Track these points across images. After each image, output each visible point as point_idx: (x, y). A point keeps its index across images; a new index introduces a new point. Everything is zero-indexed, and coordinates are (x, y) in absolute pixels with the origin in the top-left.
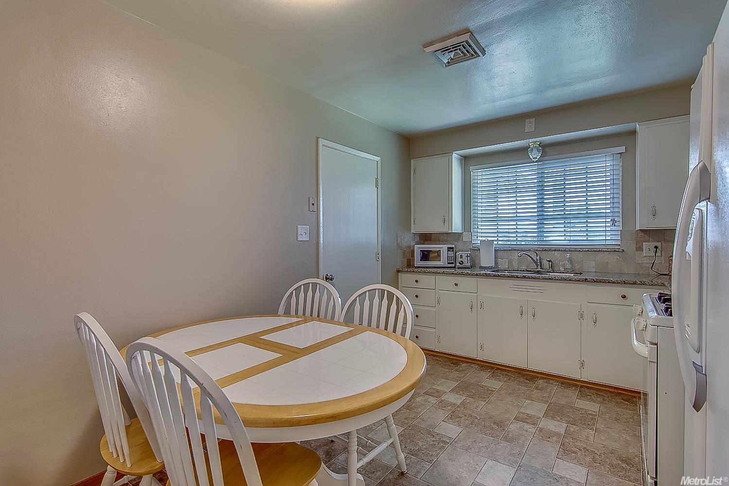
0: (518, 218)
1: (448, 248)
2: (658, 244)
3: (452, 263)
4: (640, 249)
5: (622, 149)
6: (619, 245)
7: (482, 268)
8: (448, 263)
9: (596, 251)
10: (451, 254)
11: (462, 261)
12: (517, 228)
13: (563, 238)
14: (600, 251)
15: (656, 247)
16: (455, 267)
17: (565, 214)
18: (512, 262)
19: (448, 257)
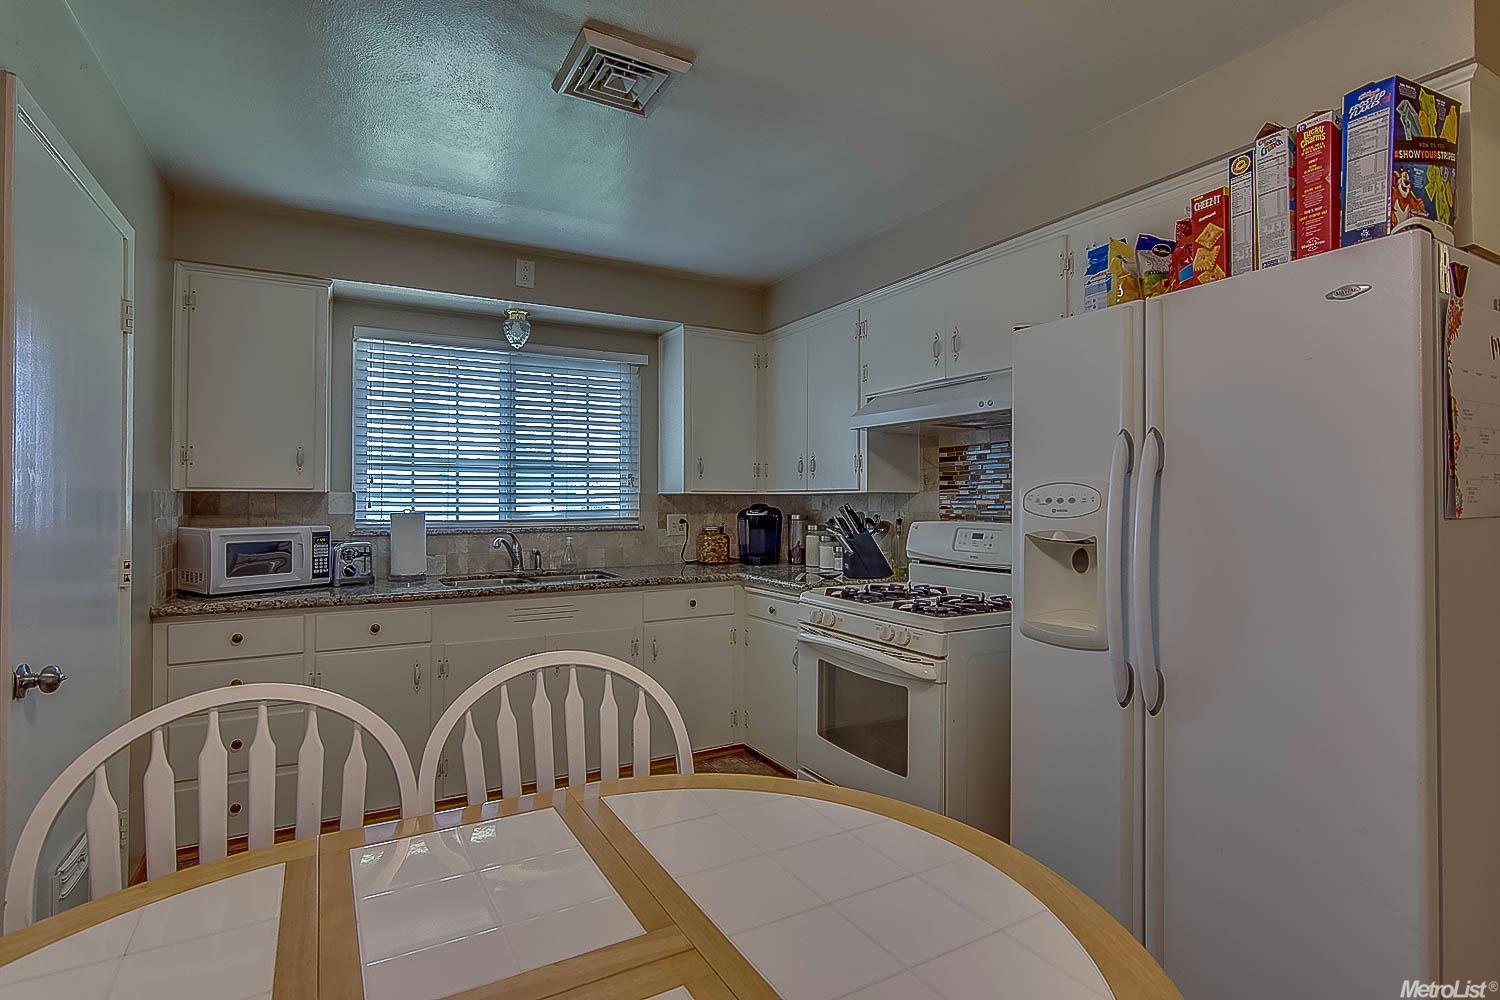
0: (463, 464)
1: (314, 534)
2: (684, 517)
3: (325, 575)
4: (663, 524)
5: (644, 360)
6: (637, 519)
7: (399, 580)
8: (315, 576)
9: (608, 530)
10: (323, 550)
11: (351, 567)
12: (457, 485)
13: (549, 508)
14: (613, 530)
15: (682, 521)
16: (331, 585)
17: (552, 460)
18: (456, 561)
19: (314, 558)
